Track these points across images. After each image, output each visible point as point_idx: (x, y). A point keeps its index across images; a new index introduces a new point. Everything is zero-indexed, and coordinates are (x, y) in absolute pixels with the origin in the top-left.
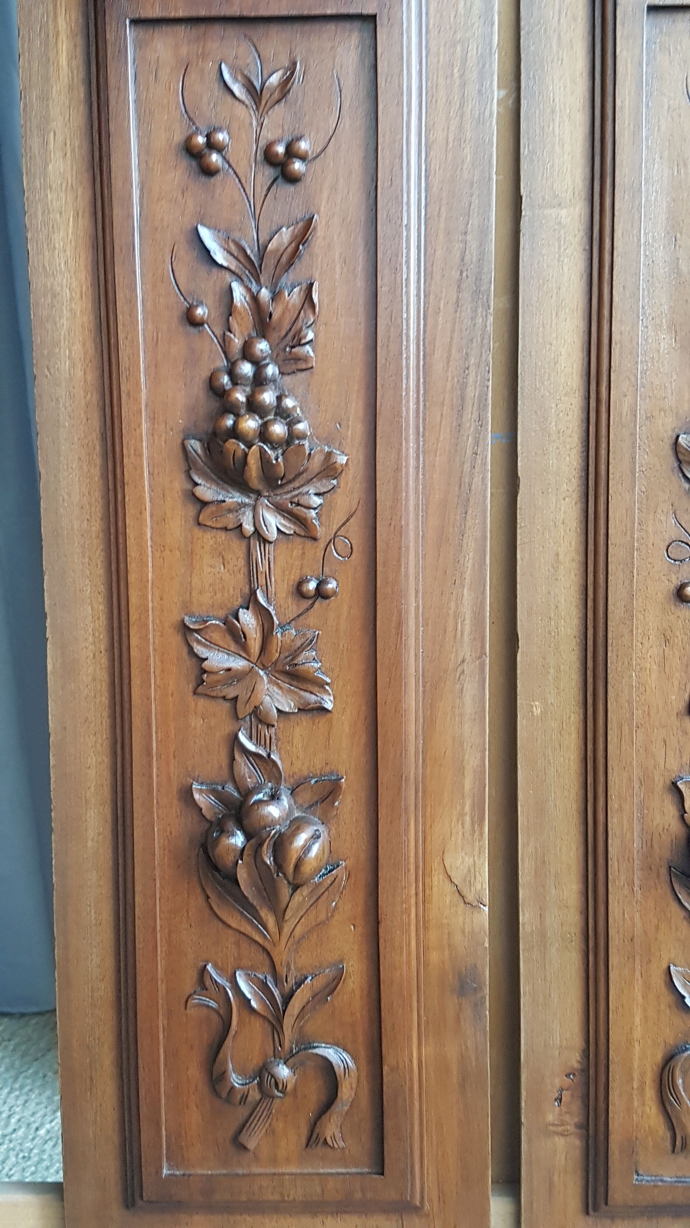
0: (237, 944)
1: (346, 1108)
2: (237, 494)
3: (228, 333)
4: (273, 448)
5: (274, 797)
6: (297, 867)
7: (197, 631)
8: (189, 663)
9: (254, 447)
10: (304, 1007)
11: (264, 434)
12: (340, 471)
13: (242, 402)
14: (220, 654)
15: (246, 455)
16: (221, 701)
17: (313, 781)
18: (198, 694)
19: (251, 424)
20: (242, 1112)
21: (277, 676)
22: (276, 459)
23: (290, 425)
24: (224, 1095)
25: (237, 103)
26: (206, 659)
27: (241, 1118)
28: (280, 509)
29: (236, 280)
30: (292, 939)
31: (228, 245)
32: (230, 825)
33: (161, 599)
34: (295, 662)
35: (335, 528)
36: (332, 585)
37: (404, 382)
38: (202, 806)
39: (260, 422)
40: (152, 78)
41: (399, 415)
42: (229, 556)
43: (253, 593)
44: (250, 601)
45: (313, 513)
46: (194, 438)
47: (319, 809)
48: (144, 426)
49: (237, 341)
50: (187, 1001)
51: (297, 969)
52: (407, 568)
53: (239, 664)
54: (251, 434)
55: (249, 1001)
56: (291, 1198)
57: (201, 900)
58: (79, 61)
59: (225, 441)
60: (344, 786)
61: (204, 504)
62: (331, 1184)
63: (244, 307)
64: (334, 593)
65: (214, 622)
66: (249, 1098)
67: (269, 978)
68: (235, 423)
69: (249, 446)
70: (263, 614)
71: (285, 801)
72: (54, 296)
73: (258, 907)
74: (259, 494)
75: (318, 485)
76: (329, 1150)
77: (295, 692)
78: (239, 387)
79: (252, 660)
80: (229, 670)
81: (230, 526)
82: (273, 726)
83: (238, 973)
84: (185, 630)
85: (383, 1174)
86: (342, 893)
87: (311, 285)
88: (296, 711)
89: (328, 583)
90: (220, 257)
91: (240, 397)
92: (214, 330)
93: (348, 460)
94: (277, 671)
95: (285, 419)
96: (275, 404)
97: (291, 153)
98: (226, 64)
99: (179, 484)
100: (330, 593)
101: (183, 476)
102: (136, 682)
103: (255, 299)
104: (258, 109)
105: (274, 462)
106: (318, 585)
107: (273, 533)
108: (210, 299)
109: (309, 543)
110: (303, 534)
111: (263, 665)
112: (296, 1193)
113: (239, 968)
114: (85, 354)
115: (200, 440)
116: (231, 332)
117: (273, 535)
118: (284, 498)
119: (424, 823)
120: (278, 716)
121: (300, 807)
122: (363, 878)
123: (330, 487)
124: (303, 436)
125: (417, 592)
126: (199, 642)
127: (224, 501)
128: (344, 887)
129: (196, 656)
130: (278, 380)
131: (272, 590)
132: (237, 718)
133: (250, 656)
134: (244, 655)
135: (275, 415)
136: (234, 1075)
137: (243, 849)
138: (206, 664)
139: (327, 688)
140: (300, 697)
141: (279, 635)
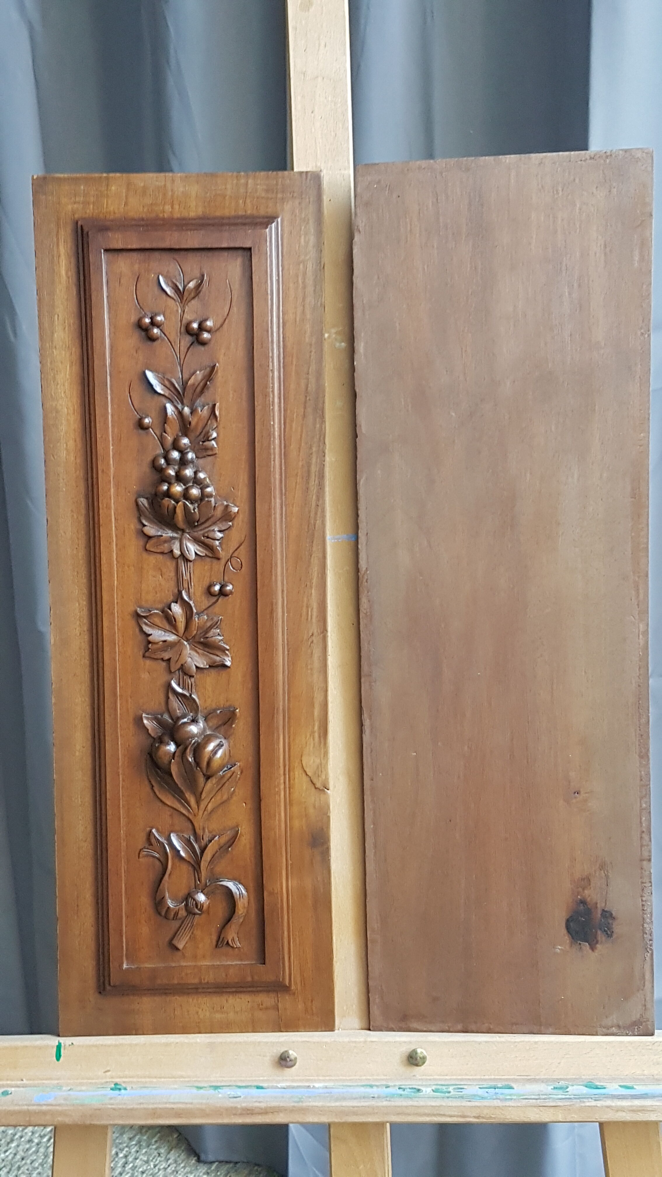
0: (171, 816)
1: (241, 920)
2: (170, 532)
3: (164, 434)
4: (192, 503)
5: (194, 721)
6: (209, 763)
7: (145, 617)
8: (140, 637)
9: (180, 503)
10: (214, 855)
11: (186, 495)
12: (233, 517)
13: (173, 476)
14: (160, 632)
15: (175, 508)
16: (160, 662)
17: (218, 712)
18: (146, 657)
19: (178, 489)
20: (175, 924)
21: (196, 645)
22: (194, 510)
23: (202, 489)
24: (163, 913)
25: (169, 299)
26: (151, 635)
27: (174, 929)
28: (196, 541)
29: (169, 402)
30: (206, 813)
31: (164, 381)
32: (166, 739)
33: (123, 597)
34: (207, 636)
35: (231, 552)
36: (229, 588)
37: (272, 462)
38: (149, 728)
39: (184, 487)
40: (117, 284)
41: (270, 482)
42: (164, 570)
43: (180, 593)
44: (178, 598)
45: (217, 543)
46: (143, 497)
47: (223, 729)
48: (112, 490)
49: (169, 438)
50: (139, 854)
51: (210, 832)
52: (276, 576)
53: (171, 638)
54: (179, 494)
55: (179, 851)
56: (206, 981)
57: (148, 788)
58: (73, 273)
59: (163, 499)
60: (238, 714)
61: (149, 537)
62: (231, 971)
63: (174, 419)
64: (231, 592)
65: (156, 611)
66: (179, 915)
67: (192, 837)
68: (168, 489)
69: (177, 502)
70: (186, 606)
71: (201, 724)
72: (57, 412)
73: (184, 791)
74: (183, 531)
75: (220, 525)
76: (231, 949)
77: (207, 655)
78: (171, 466)
79: (179, 635)
80: (165, 641)
81: (166, 551)
82: (193, 676)
83: (172, 835)
84: (138, 616)
85: (264, 964)
86: (237, 782)
87: (214, 405)
88: (208, 667)
89: (227, 586)
90: (159, 388)
91: (172, 472)
92: (156, 432)
93: (238, 510)
94: (195, 642)
95: (199, 485)
96: (193, 476)
97: (202, 328)
98: (162, 275)
99: (133, 525)
100: (228, 592)
101: (136, 521)
102: (106, 649)
103: (180, 413)
104: (181, 302)
105: (193, 511)
106: (221, 588)
107: (192, 555)
108: (154, 413)
109: (215, 561)
110: (210, 555)
111: (187, 638)
112: (210, 977)
113: (172, 832)
114: (76, 446)
115: (147, 498)
116: (166, 433)
117: (193, 557)
118: (199, 534)
119: (289, 737)
120: (196, 670)
121: (210, 728)
122: (250, 773)
123: (228, 526)
124: (210, 496)
125: (283, 591)
126: (146, 624)
127: (162, 536)
128: (239, 779)
129: (145, 633)
130: (195, 461)
131: (192, 591)
132: (170, 672)
133: (178, 632)
134: (174, 632)
135: (193, 483)
136: (169, 901)
137: (175, 752)
138: (150, 638)
139: (227, 652)
140: (211, 658)
141: (196, 619)
